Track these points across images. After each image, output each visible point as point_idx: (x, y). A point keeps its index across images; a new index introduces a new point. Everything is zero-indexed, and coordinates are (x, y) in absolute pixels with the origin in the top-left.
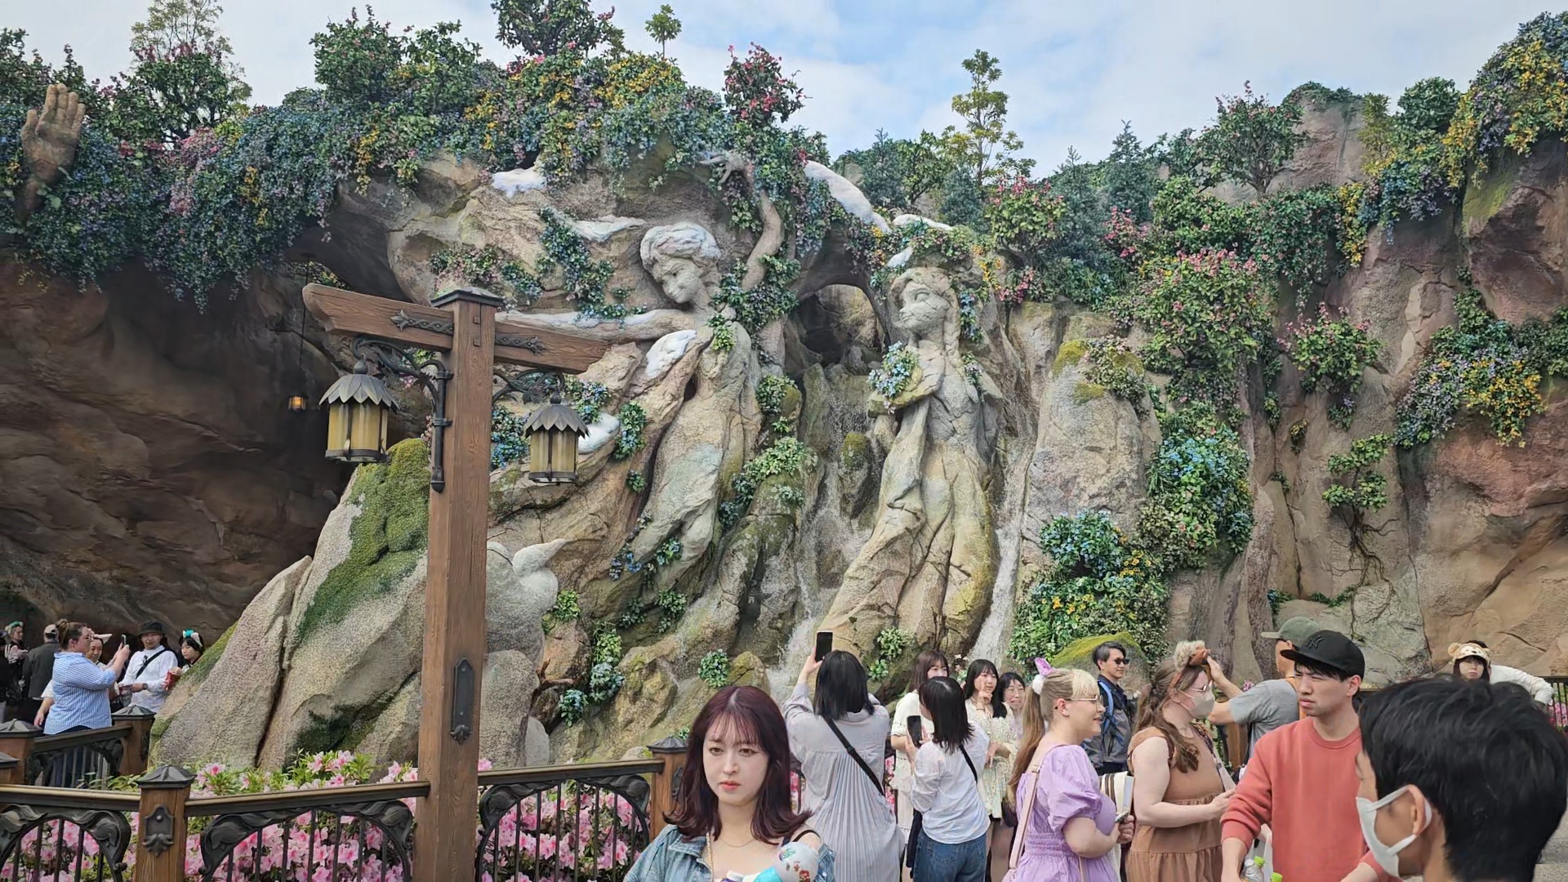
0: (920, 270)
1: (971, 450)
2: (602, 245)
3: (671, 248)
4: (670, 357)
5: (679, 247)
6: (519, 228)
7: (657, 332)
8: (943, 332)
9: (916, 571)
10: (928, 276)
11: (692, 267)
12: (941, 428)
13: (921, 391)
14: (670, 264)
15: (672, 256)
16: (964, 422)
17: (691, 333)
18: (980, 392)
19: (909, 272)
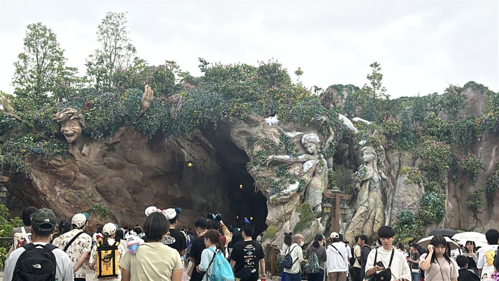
0: (368, 147)
1: (379, 192)
2: (293, 139)
3: (310, 140)
4: (310, 167)
5: (312, 140)
6: (274, 134)
7: (305, 160)
8: (373, 162)
9: (367, 220)
10: (370, 149)
11: (314, 145)
12: (372, 186)
13: (368, 178)
14: (309, 144)
15: (310, 142)
16: (378, 185)
17: (314, 161)
18: (382, 178)
19: (365, 147)
